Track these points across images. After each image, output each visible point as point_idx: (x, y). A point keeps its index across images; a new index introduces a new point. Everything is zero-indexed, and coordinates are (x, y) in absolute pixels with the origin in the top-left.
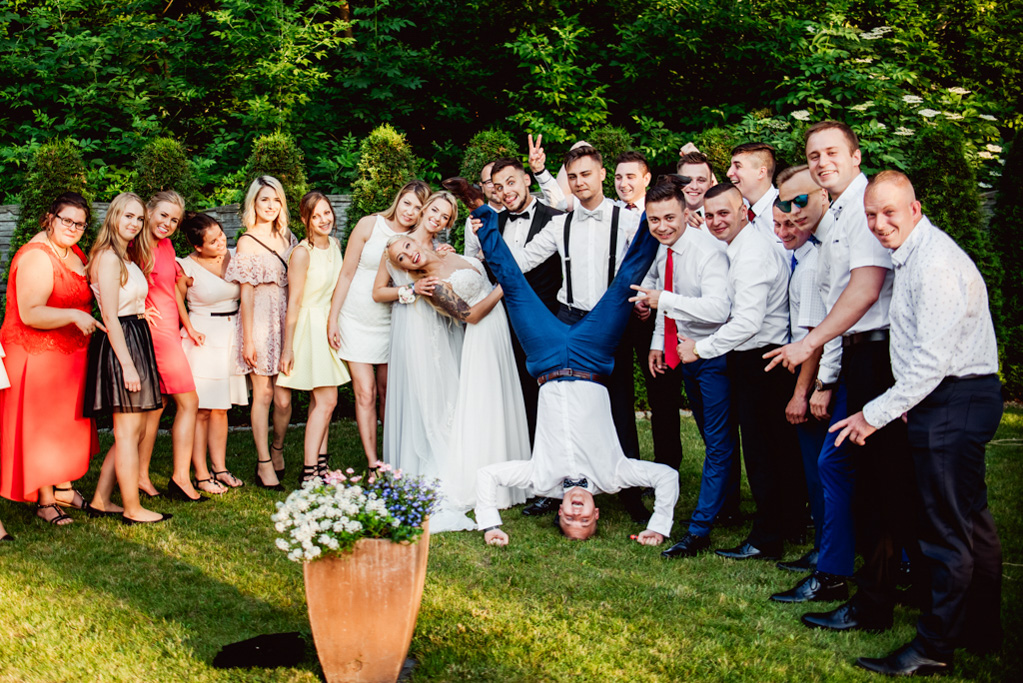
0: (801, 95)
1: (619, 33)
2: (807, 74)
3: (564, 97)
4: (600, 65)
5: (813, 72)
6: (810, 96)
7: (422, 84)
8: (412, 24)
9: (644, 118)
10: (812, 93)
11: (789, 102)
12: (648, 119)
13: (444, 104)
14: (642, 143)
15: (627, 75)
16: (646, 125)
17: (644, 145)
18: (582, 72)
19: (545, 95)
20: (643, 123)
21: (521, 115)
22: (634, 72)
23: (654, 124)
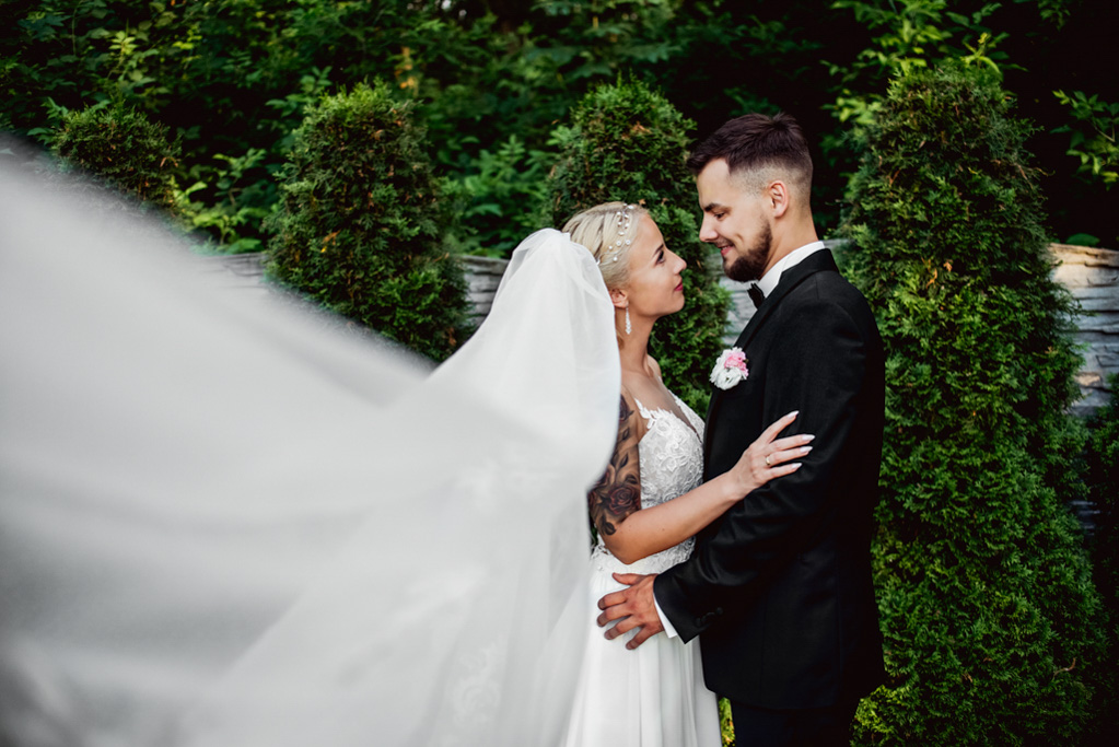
12: (1088, 97)
13: (738, 98)
14: (1074, 143)
15: (1046, 14)
16: (1081, 108)
17: (1076, 148)
18: (963, 20)
19: (882, 58)
20: (1075, 105)
21: (841, 101)
22: (1060, 10)
23: (1099, 108)
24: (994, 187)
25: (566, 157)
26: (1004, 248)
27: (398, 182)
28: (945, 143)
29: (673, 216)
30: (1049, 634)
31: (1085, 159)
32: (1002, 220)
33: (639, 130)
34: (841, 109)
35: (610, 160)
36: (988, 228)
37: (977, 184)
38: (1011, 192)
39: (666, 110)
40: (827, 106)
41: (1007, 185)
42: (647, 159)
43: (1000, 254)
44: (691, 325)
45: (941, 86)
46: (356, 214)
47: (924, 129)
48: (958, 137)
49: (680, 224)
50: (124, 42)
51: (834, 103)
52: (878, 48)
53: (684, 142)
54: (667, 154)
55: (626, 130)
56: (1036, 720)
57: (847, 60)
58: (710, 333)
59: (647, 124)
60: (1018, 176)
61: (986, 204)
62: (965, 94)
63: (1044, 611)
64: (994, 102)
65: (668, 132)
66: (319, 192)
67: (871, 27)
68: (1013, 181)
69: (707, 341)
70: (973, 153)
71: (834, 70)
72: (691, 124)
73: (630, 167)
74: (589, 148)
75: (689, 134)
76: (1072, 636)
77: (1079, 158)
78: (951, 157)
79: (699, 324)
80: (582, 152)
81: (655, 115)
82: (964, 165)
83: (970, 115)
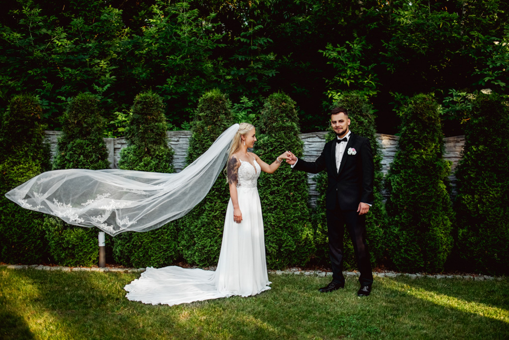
0: (486, 79)
1: (384, 45)
2: (491, 66)
3: (353, 81)
4: (376, 64)
5: (495, 66)
6: (492, 80)
7: (275, 73)
8: (271, 41)
9: (397, 93)
10: (493, 78)
11: (479, 84)
12: (399, 94)
13: (295, 87)
14: (395, 107)
15: (388, 69)
16: (397, 97)
17: (396, 109)
18: (366, 68)
19: (341, 80)
20: (395, 96)
21: (329, 92)
22: (393, 68)
23: (402, 97)
24: (363, 120)
25: (266, 109)
26: (365, 133)
27: (226, 114)
28: (353, 110)
29: (292, 124)
30: (374, 218)
31: (397, 112)
32: (365, 127)
33: (284, 104)
34: (329, 94)
35: (277, 111)
36: (362, 129)
37: (359, 119)
38: (367, 121)
39: (289, 99)
40: (324, 93)
41: (366, 119)
42: (286, 111)
43: (364, 134)
44: (296, 149)
45: (352, 96)
46: (216, 121)
47: (348, 106)
48: (355, 108)
49: (293, 126)
50: (103, 63)
51: (327, 92)
52: (340, 76)
53: (294, 107)
54: (290, 110)
55: (281, 104)
56: (371, 236)
57: (331, 78)
58: (300, 151)
59: (285, 103)
60: (369, 117)
61: (361, 123)
62: (357, 99)
63: (373, 213)
64: (364, 100)
65: (290, 104)
66: (206, 116)
67: (338, 70)
68: (368, 118)
69: (299, 152)
70: (359, 112)
71: (327, 81)
72: (295, 103)
73: (282, 112)
74: (272, 108)
75: (295, 105)
76: (380, 219)
77: (396, 111)
78: (354, 113)
79: (297, 149)
80: (271, 109)
81: (287, 100)
82: (357, 114)
83: (358, 103)
